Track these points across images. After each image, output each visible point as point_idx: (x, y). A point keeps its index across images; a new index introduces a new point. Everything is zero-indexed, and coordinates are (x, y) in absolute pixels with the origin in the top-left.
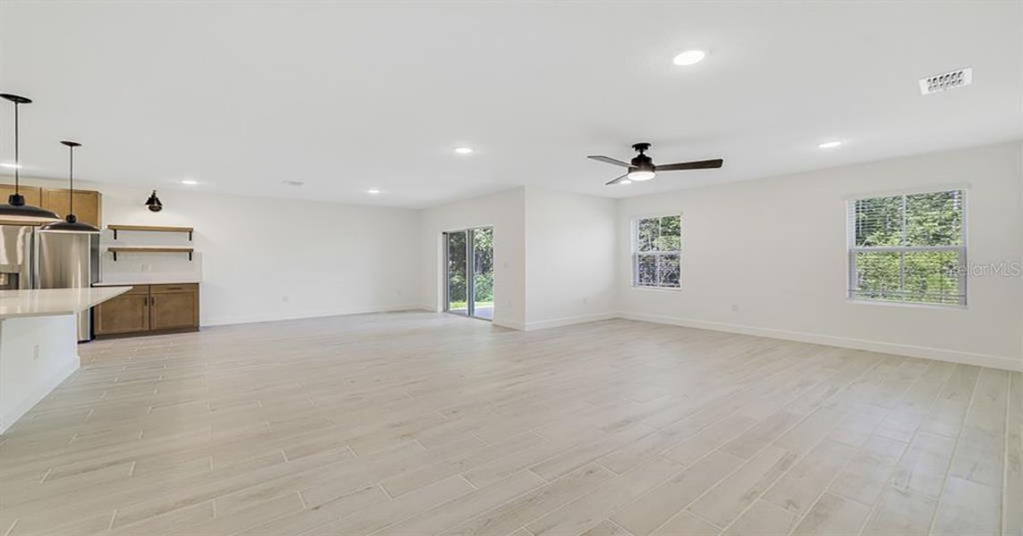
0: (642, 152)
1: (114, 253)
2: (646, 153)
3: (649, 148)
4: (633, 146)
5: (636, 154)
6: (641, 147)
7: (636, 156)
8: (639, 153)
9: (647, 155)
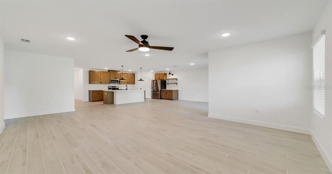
1: (168, 84)
6: (145, 37)
7: (142, 40)
8: (143, 40)
9: (146, 41)
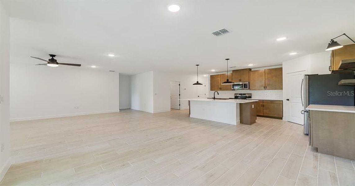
0: (53, 57)
2: (54, 58)
3: (56, 57)
4: (49, 55)
5: (51, 58)
6: (53, 56)
8: (52, 58)
